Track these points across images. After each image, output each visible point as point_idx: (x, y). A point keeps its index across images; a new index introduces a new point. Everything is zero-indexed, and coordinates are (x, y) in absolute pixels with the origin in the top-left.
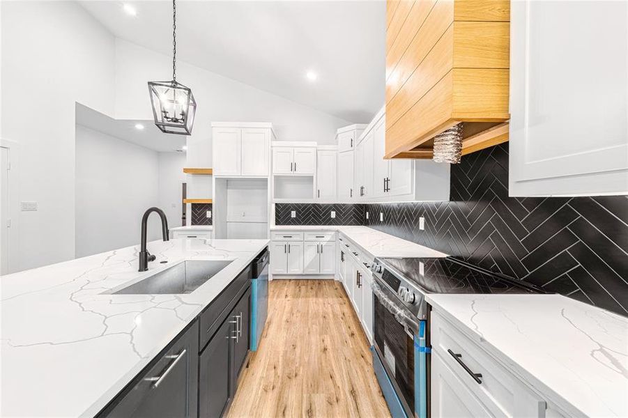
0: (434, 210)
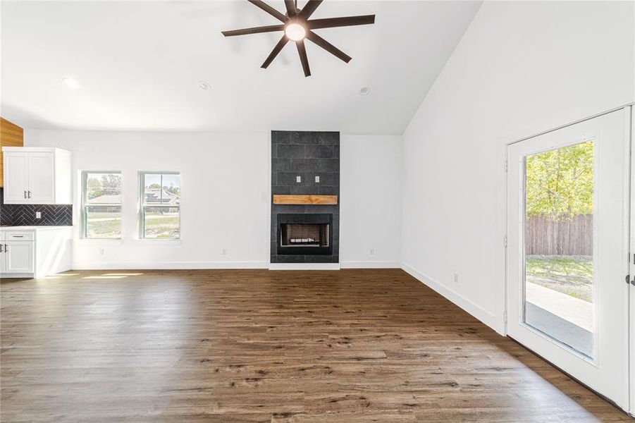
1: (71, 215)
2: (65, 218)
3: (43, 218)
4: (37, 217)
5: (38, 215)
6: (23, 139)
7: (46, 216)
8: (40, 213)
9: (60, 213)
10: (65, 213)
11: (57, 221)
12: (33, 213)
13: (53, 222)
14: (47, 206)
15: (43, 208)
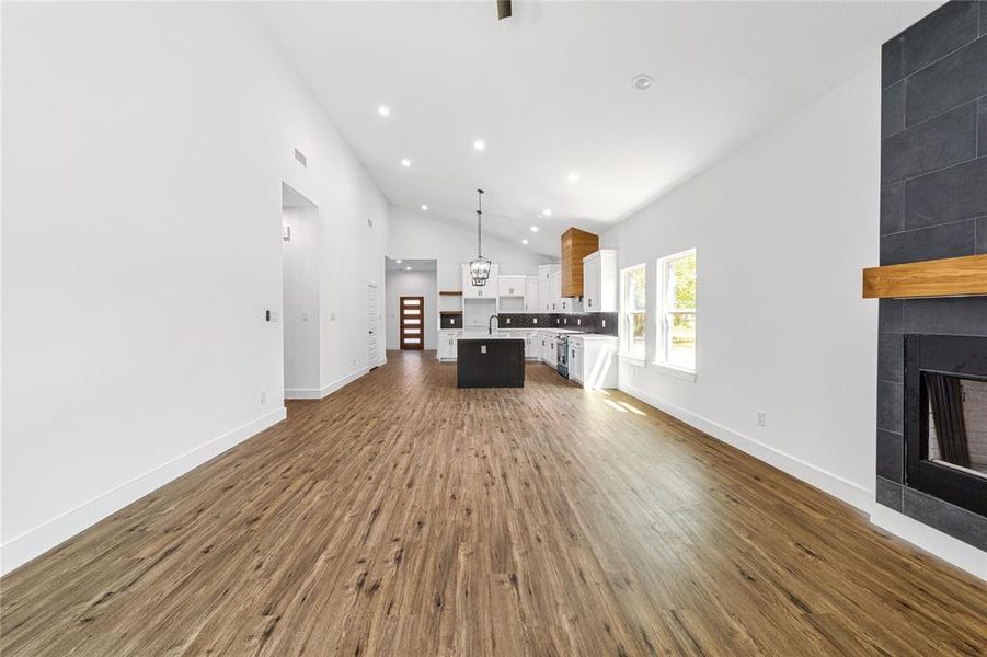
1: (618, 324)
4: (603, 326)
8: (605, 321)
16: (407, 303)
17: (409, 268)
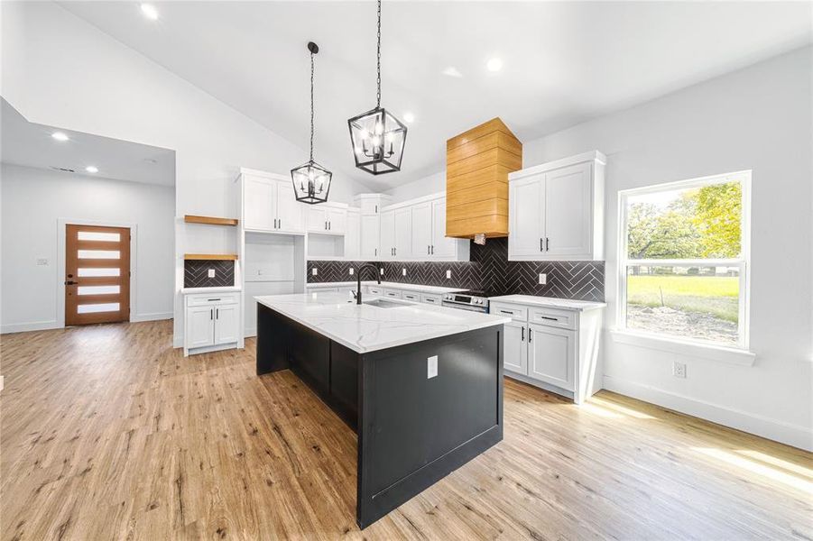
0: (459, 266)
1: (603, 281)
2: (589, 287)
3: (549, 285)
4: (540, 283)
5: (543, 279)
6: (521, 160)
7: (555, 281)
8: (545, 275)
9: (579, 276)
10: (590, 277)
11: (573, 291)
12: (534, 275)
13: (567, 292)
14: (556, 264)
15: (551, 268)
16: (82, 236)
17: (92, 170)
